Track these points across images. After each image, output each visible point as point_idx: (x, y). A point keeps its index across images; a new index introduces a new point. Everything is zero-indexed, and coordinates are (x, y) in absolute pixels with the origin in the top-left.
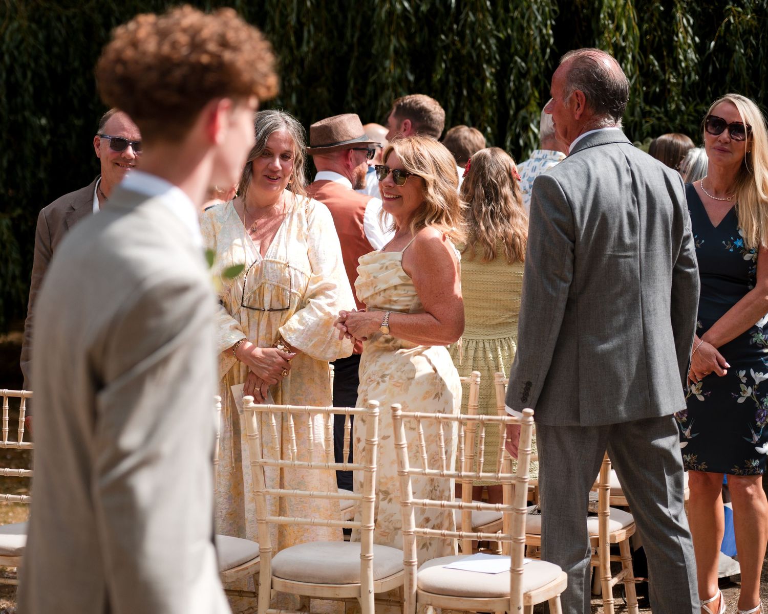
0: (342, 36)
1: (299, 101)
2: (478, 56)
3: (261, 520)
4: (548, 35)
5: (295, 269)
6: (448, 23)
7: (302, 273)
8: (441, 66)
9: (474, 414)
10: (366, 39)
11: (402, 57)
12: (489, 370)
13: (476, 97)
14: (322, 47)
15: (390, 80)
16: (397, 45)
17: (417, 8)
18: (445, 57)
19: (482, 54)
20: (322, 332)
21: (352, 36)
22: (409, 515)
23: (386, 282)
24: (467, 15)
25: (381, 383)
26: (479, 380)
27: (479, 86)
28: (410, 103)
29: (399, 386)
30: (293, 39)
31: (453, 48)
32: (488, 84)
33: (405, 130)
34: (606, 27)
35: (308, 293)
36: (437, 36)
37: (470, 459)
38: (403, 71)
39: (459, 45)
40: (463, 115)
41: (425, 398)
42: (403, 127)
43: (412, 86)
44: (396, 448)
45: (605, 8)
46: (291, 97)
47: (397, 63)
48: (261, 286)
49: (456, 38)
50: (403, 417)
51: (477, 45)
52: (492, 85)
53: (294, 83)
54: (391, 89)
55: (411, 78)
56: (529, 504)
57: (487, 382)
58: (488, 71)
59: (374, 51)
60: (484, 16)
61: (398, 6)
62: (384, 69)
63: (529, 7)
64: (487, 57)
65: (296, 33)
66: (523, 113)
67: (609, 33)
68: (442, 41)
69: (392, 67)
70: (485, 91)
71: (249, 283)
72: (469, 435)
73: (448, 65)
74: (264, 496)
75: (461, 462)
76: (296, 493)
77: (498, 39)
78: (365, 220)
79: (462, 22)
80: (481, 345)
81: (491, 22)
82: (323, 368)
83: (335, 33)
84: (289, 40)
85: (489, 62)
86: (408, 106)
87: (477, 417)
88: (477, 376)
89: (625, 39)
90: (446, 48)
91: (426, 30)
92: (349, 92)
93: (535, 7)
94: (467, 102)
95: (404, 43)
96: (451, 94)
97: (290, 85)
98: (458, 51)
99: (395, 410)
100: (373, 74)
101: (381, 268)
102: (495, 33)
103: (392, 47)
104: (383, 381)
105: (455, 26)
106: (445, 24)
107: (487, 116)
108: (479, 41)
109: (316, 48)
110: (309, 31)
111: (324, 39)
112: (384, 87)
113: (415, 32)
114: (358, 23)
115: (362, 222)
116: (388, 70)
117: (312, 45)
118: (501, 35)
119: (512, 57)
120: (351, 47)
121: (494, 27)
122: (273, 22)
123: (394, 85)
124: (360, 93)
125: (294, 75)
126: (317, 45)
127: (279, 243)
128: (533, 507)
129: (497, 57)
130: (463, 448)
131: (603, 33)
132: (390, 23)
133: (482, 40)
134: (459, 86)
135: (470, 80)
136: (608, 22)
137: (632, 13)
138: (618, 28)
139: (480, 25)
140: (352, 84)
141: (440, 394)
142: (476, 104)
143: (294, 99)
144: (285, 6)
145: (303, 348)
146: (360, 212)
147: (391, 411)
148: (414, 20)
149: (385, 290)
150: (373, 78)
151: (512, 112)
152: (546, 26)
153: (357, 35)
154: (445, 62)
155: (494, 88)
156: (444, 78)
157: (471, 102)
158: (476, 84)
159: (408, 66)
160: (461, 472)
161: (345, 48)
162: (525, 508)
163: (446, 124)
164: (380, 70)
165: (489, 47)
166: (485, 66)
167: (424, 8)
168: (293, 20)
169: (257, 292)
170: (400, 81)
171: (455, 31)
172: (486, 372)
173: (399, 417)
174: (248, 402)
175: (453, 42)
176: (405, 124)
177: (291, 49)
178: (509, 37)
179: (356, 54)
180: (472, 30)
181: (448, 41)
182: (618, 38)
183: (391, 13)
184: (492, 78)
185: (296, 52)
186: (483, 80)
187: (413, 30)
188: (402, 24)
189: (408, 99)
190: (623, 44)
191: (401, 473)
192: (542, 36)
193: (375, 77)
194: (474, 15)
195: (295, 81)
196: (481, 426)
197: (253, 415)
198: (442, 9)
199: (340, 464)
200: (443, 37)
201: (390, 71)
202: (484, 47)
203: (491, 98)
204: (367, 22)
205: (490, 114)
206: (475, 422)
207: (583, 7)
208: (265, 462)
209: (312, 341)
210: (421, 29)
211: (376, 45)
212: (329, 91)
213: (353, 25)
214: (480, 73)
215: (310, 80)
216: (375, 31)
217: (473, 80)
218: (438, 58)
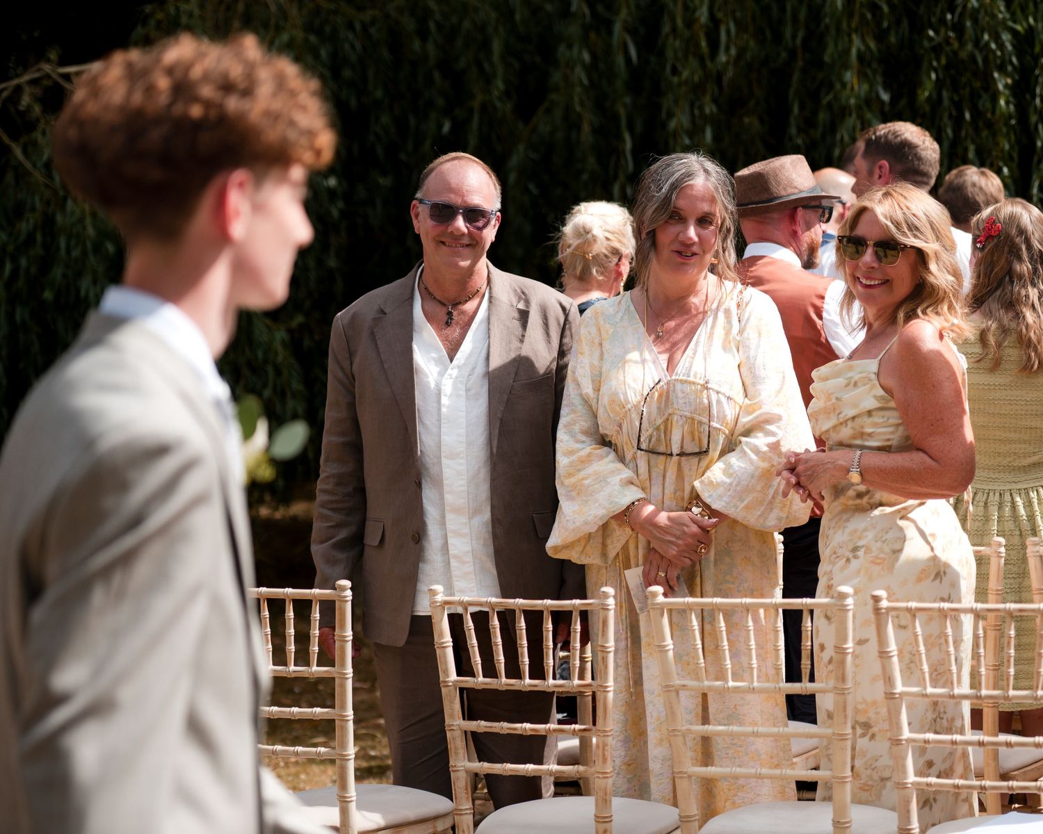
0: (778, 38)
1: (717, 138)
2: (985, 60)
3: (681, 772)
5: (718, 393)
6: (938, 11)
7: (729, 398)
8: (930, 77)
9: (997, 602)
10: (815, 41)
11: (869, 65)
12: (1021, 535)
13: (985, 122)
14: (748, 56)
15: (852, 101)
16: (862, 48)
18: (935, 64)
19: (991, 57)
20: (759, 488)
21: (793, 36)
22: (904, 759)
23: (855, 406)
25: (853, 561)
26: (1003, 550)
27: (988, 105)
28: (886, 136)
29: (879, 564)
30: (704, 44)
31: (948, 49)
32: (1002, 102)
33: (880, 177)
35: (740, 429)
36: (922, 31)
37: (994, 670)
38: (871, 86)
39: (956, 45)
40: (966, 150)
41: (919, 580)
42: (877, 172)
43: (887, 108)
44: (881, 657)
46: (703, 131)
47: (862, 75)
48: (668, 419)
49: (951, 34)
50: (889, 609)
51: (983, 43)
52: (1007, 103)
53: (707, 111)
54: (854, 116)
55: (885, 97)
57: (1019, 553)
58: (1002, 83)
59: (827, 58)
62: (844, 85)
64: (998, 62)
65: (708, 35)
68: (930, 39)
69: (855, 81)
70: (998, 112)
71: (649, 414)
72: (991, 634)
73: (941, 76)
74: (684, 736)
75: (981, 675)
76: (732, 731)
77: (1014, 33)
78: (824, 315)
79: (959, 10)
80: (1007, 497)
81: (1002, 8)
82: (765, 542)
83: (768, 34)
84: (698, 45)
85: (1002, 69)
86: (883, 140)
87: (1001, 606)
88: (1000, 545)
90: (937, 50)
91: (905, 23)
92: (793, 121)
94: (971, 131)
95: (872, 45)
96: (946, 119)
97: (703, 115)
98: (955, 53)
99: (877, 599)
100: (828, 93)
101: (847, 385)
102: (1010, 24)
103: (854, 52)
104: (856, 557)
105: (949, 16)
106: (934, 14)
107: (1003, 151)
108: (986, 37)
109: (739, 57)
110: (728, 32)
111: (752, 43)
112: (844, 112)
113: (889, 27)
114: (802, 15)
115: (821, 318)
116: (849, 87)
117: (733, 51)
118: (1019, 28)
119: (1036, 58)
120: (792, 53)
121: (1008, 16)
122: (673, 20)
123: (859, 108)
124: (809, 123)
125: (707, 99)
126: (741, 52)
127: (695, 354)
129: (1014, 60)
130: (983, 654)
132: (850, 15)
133: (990, 36)
134: (959, 107)
135: (974, 96)
139: (986, 12)
140: (796, 110)
141: (942, 573)
142: (985, 133)
143: (709, 135)
145: (731, 512)
146: (817, 302)
147: (871, 602)
148: (886, 9)
149: (853, 418)
150: (826, 99)
153: (801, 35)
154: (936, 70)
155: (1012, 107)
156: (935, 96)
157: (977, 130)
158: (983, 103)
159: (879, 79)
160: (980, 690)
161: (784, 55)
163: (941, 165)
164: (838, 86)
165: (1001, 46)
166: (996, 75)
168: (703, 14)
169: (662, 428)
170: (868, 102)
171: (949, 23)
172: (1016, 540)
173: (883, 611)
174: (654, 595)
175: (947, 41)
176: (880, 167)
177: (702, 59)
178: (1031, 30)
179: (800, 63)
180: (975, 21)
181: (938, 39)
184: (1007, 92)
185: (709, 64)
186: (995, 96)
187: (885, 24)
188: (869, 16)
189: (883, 129)
191: (890, 696)
193: (830, 97)
195: (710, 108)
196: (1008, 620)
197: (662, 615)
199: (797, 685)
200: (931, 33)
201: (852, 89)
202: (993, 46)
203: (1007, 124)
204: (816, 14)
205: (1007, 147)
206: (999, 614)
208: (684, 686)
209: (743, 501)
210: (898, 23)
211: (830, 50)
212: (761, 120)
213: (795, 19)
214: (989, 85)
215: (733, 105)
216: (827, 27)
217: (980, 97)
218: (925, 65)
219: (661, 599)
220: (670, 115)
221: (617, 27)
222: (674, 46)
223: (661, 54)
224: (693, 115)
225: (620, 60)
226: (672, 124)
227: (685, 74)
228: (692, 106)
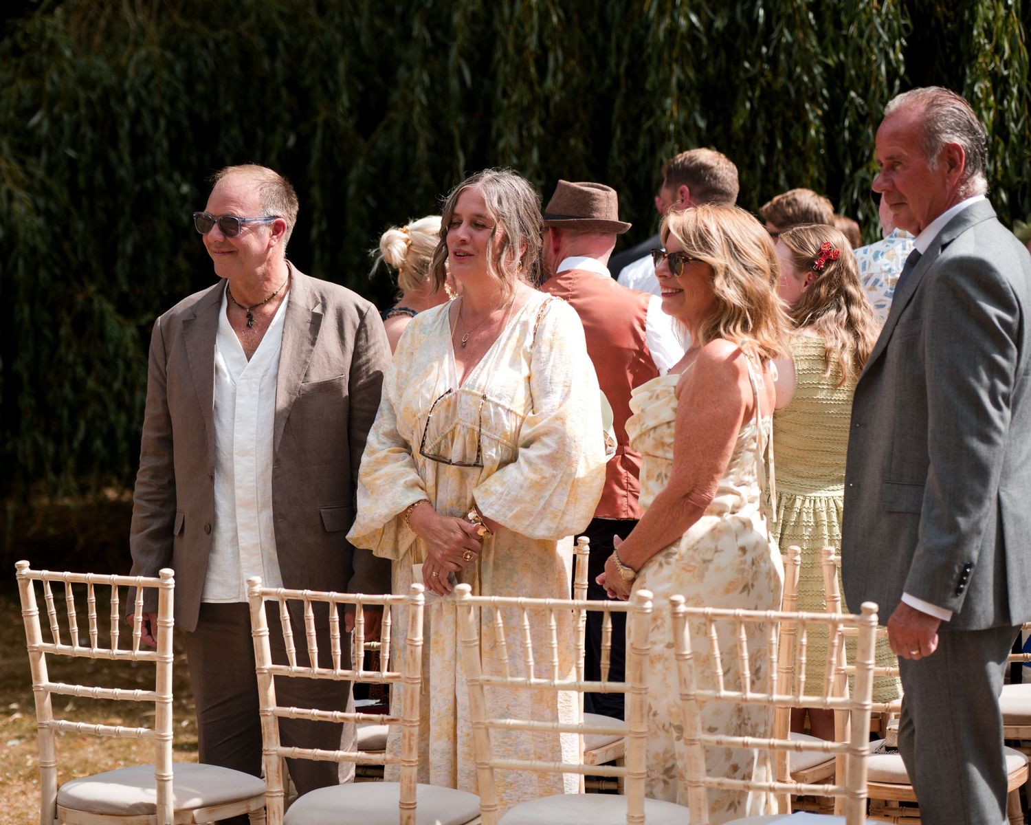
0: (603, 65)
1: (542, 158)
2: (798, 91)
3: (483, 764)
4: (898, 61)
5: (497, 405)
6: (754, 45)
7: (509, 411)
8: (744, 106)
9: (792, 610)
10: (636, 72)
11: (688, 93)
13: (796, 151)
14: (575, 81)
15: (672, 127)
16: (682, 77)
17: (709, 25)
18: (750, 94)
19: (803, 88)
20: (527, 498)
21: (617, 65)
22: (697, 758)
24: (781, 32)
26: (798, 558)
27: (800, 133)
29: (690, 571)
30: (533, 70)
31: (762, 80)
32: (813, 132)
34: (981, 48)
36: (738, 63)
37: (786, 673)
38: (690, 113)
39: (770, 76)
40: (777, 176)
41: (727, 591)
42: (679, 196)
43: (704, 134)
44: (677, 660)
45: (980, 22)
46: (530, 151)
47: (681, 102)
48: (455, 428)
49: (766, 66)
50: (686, 614)
51: (795, 76)
52: (817, 132)
53: (535, 132)
54: (673, 140)
55: (702, 124)
56: (874, 736)
58: (813, 114)
59: (648, 86)
60: (806, 34)
61: (683, 22)
62: (664, 112)
63: (870, 21)
64: (810, 93)
65: (537, 61)
66: (862, 172)
67: (985, 56)
68: (746, 70)
69: (675, 108)
70: (808, 141)
71: (438, 423)
72: (785, 638)
73: (756, 106)
74: (487, 729)
75: (772, 681)
76: (533, 726)
77: (826, 67)
78: (647, 327)
79: (774, 43)
81: (814, 43)
83: (595, 63)
84: (527, 70)
85: (813, 100)
87: (794, 614)
88: (795, 553)
89: (1007, 65)
90: (752, 81)
91: (723, 56)
92: (615, 145)
93: (878, 21)
94: (782, 158)
95: (691, 74)
96: (760, 147)
97: (530, 136)
98: (769, 84)
99: (675, 604)
100: (648, 119)
101: (651, 398)
102: (821, 58)
103: (674, 81)
105: (764, 50)
106: (751, 47)
107: (812, 178)
108: (798, 70)
109: (566, 82)
110: (556, 59)
111: (578, 70)
112: (664, 137)
113: (707, 59)
114: (626, 46)
115: (644, 329)
116: (668, 113)
117: (560, 77)
118: (830, 62)
119: (846, 92)
120: (616, 81)
121: (818, 50)
122: (505, 47)
123: (677, 132)
124: (630, 146)
125: (535, 122)
126: (568, 77)
128: (878, 743)
129: (825, 92)
130: (775, 660)
131: (976, 57)
132: (672, 46)
133: (803, 69)
134: (770, 133)
135: (786, 126)
136: (983, 41)
137: (1018, 28)
138: (998, 49)
139: (799, 46)
140: (618, 134)
141: (750, 586)
142: (795, 160)
143: (535, 155)
144: (521, 24)
145: (500, 520)
146: (641, 315)
147: (669, 606)
148: (705, 41)
149: (655, 428)
150: (647, 124)
151: (847, 171)
152: (894, 47)
153: (624, 63)
154: (751, 100)
155: (822, 137)
156: (748, 124)
157: (787, 156)
158: (796, 132)
159: (698, 107)
160: (771, 694)
161: (608, 81)
162: (867, 746)
164: (658, 112)
165: (813, 78)
166: (807, 106)
167: (719, 24)
168: (532, 42)
169: (449, 437)
170: (686, 128)
171: (764, 56)
173: (681, 615)
174: (462, 592)
175: (762, 73)
176: (682, 192)
177: (531, 85)
178: (841, 66)
179: (623, 90)
180: (789, 54)
181: (754, 71)
182: (997, 64)
183: (672, 31)
184: (817, 122)
185: (537, 88)
186: (806, 127)
187: (704, 55)
188: (689, 47)
190: (1006, 73)
192: (889, 63)
193: (650, 123)
194: (791, 32)
195: (537, 130)
196: (801, 628)
197: (469, 612)
198: (745, 26)
199: (596, 684)
200: (747, 65)
201: (672, 115)
202: (806, 79)
203: (817, 152)
204: (639, 45)
205: (816, 175)
206: (793, 622)
207: (947, 20)
208: (488, 681)
210: (716, 54)
211: (652, 78)
212: (586, 143)
213: (619, 49)
214: (800, 116)
215: (559, 128)
216: (649, 57)
217: (791, 126)
218: (740, 95)
219: (468, 597)
220: (500, 135)
221: (454, 52)
222: (505, 70)
223: (493, 78)
224: (521, 135)
225: (454, 83)
226: (501, 144)
227: (515, 98)
228: (520, 127)
